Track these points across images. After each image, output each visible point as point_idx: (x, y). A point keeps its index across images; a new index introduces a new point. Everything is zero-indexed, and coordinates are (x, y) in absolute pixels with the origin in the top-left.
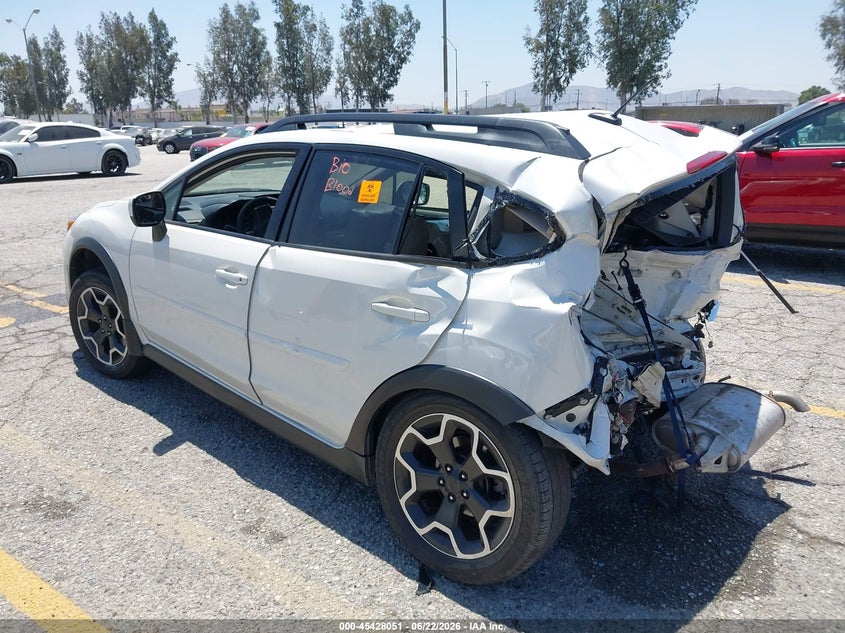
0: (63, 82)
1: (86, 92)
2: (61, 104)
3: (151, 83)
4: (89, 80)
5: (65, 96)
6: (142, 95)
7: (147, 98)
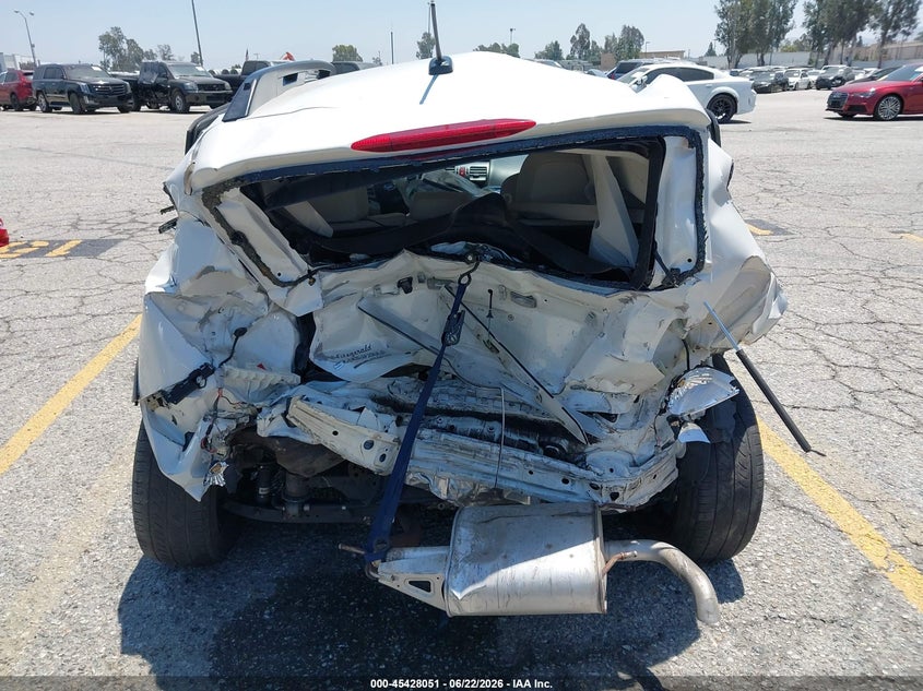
0: (787, 15)
1: (808, 27)
2: (778, 40)
3: (890, 10)
4: (815, 12)
5: (784, 31)
6: (874, 27)
7: (879, 31)
